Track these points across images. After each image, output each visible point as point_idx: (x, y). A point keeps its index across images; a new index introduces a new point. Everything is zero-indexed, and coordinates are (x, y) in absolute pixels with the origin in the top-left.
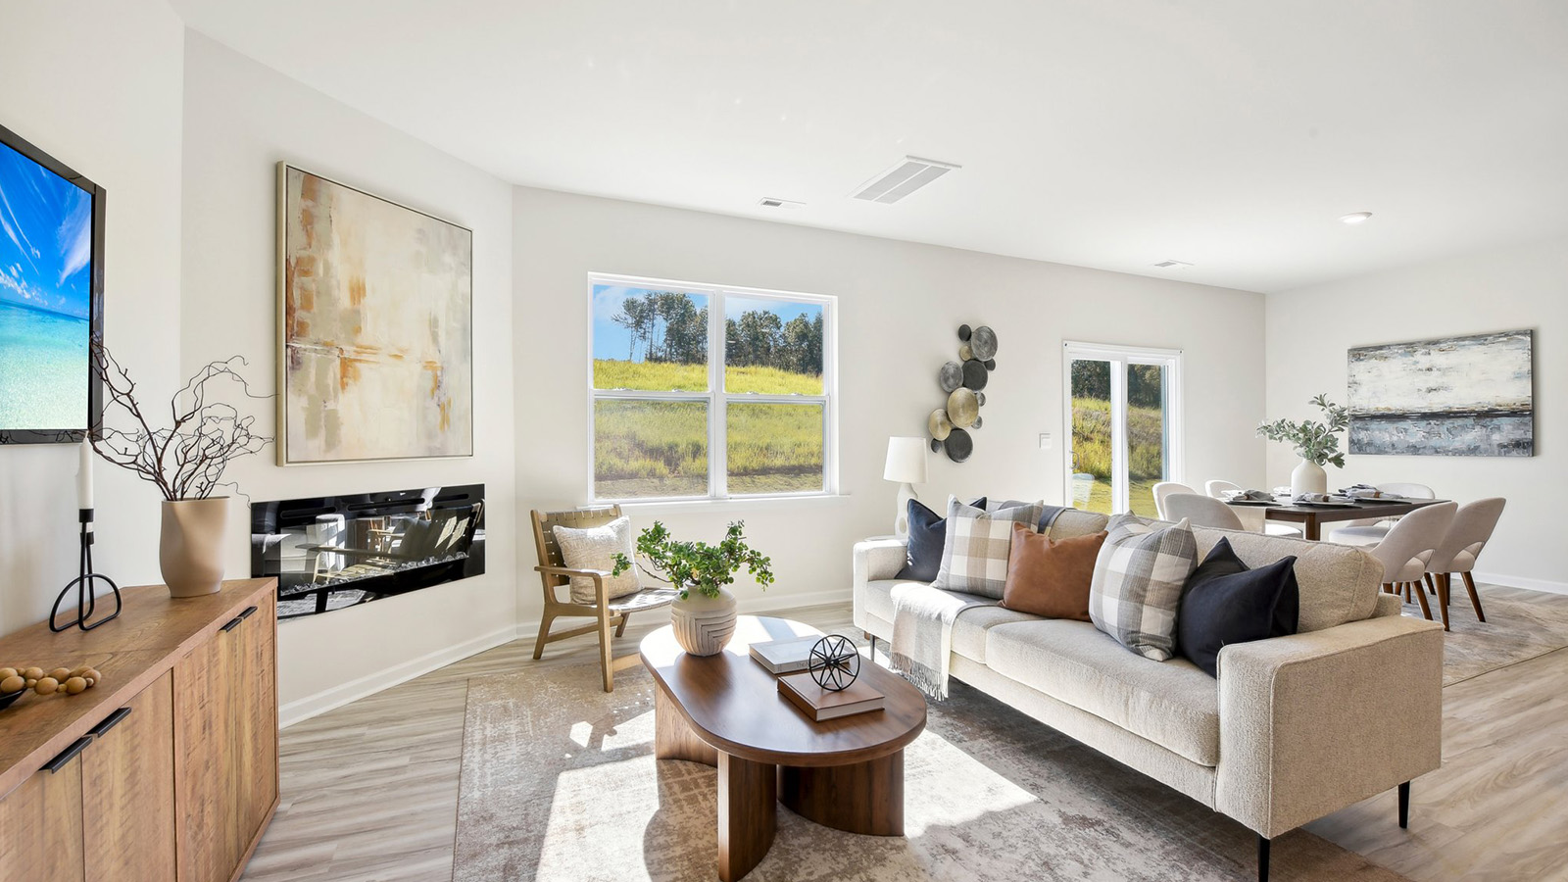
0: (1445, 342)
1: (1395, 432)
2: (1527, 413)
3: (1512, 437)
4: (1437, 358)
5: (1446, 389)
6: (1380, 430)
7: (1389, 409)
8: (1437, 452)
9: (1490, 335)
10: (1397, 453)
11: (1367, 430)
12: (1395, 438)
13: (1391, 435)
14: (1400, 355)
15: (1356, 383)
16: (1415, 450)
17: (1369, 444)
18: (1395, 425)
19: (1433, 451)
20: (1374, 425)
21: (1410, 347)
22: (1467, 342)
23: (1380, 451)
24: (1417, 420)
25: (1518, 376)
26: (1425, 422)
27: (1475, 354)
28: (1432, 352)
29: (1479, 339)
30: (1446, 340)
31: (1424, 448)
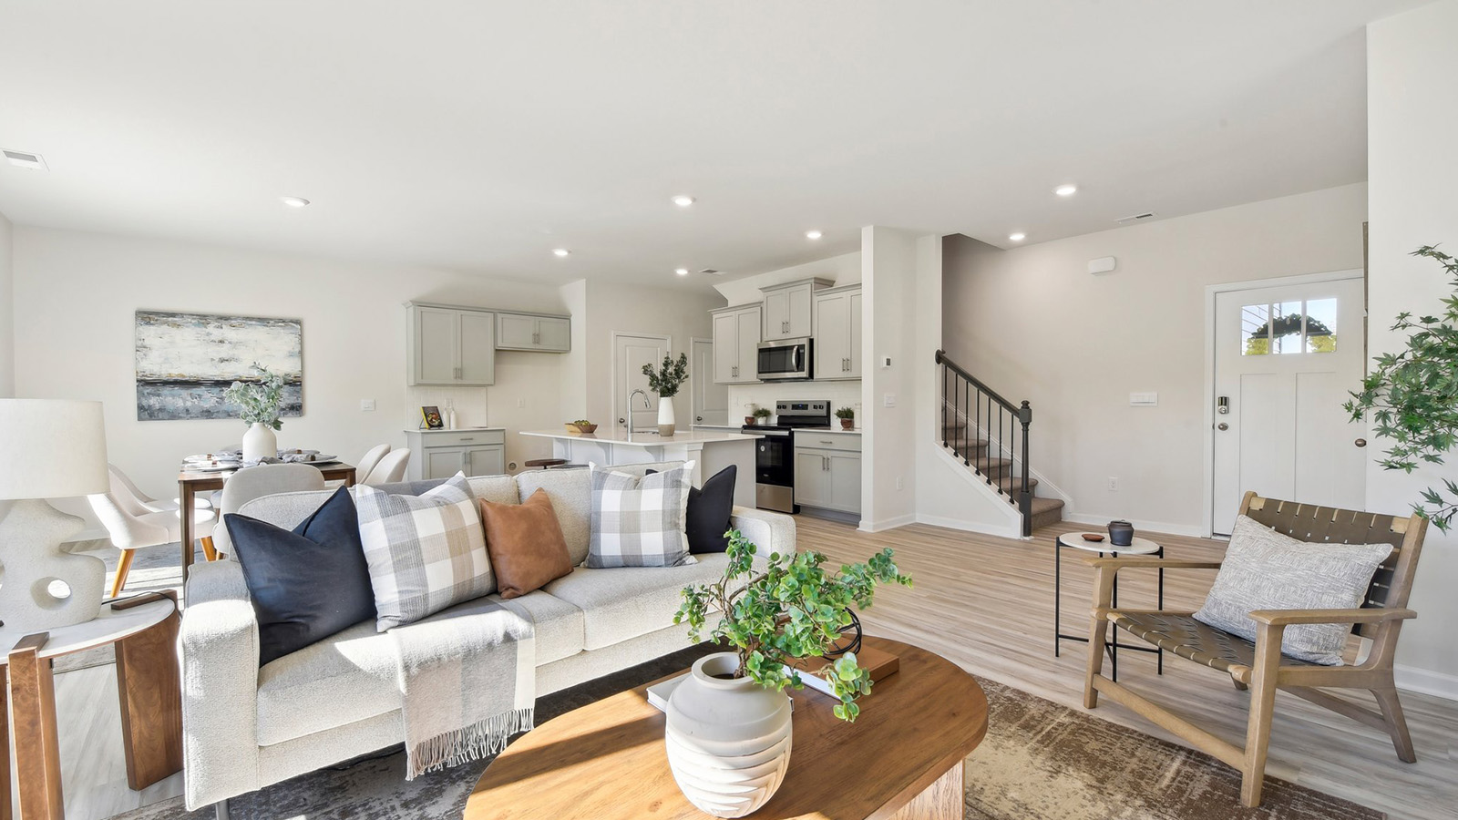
0: (235, 319)
1: (189, 398)
2: (295, 383)
3: (289, 402)
4: (228, 332)
5: (236, 360)
6: (173, 396)
7: (184, 376)
8: (229, 416)
9: (271, 320)
10: (192, 418)
11: (159, 395)
12: (189, 404)
13: (185, 401)
14: (194, 324)
15: (145, 347)
16: (208, 414)
17: (161, 410)
18: (190, 391)
19: (225, 415)
20: (166, 390)
21: (203, 319)
22: (254, 322)
23: (173, 416)
24: (211, 386)
25: (291, 355)
26: (218, 389)
27: (258, 333)
28: (224, 326)
29: (263, 321)
30: (237, 318)
31: (217, 412)
